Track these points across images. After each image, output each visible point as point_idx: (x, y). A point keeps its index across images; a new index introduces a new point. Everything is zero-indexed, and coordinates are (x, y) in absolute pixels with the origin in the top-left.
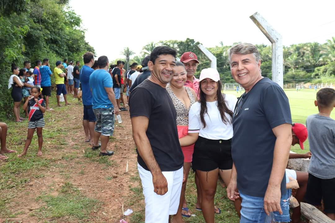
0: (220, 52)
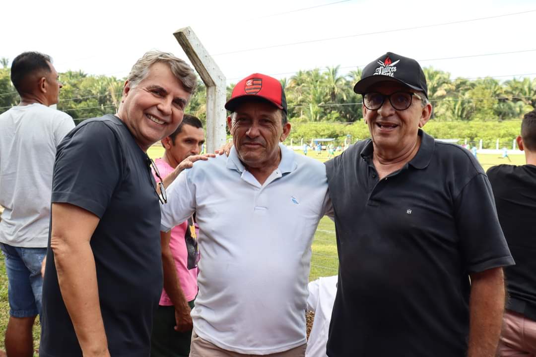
0: (4, 77)
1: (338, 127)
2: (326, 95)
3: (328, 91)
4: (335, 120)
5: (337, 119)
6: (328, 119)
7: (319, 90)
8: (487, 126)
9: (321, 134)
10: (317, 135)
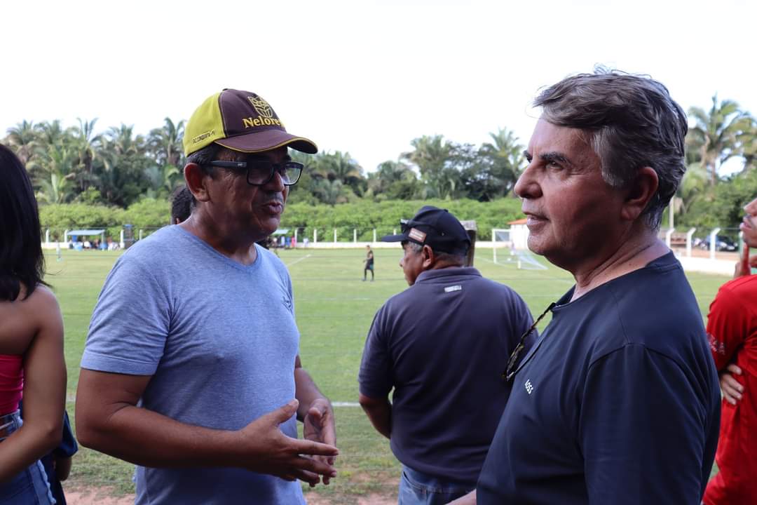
1: (104, 211)
2: (78, 162)
3: (80, 155)
4: (94, 202)
5: (97, 199)
6: (82, 200)
7: (65, 154)
8: (316, 212)
9: (81, 222)
10: (73, 224)
